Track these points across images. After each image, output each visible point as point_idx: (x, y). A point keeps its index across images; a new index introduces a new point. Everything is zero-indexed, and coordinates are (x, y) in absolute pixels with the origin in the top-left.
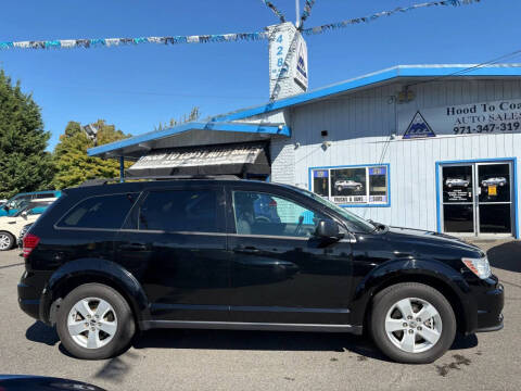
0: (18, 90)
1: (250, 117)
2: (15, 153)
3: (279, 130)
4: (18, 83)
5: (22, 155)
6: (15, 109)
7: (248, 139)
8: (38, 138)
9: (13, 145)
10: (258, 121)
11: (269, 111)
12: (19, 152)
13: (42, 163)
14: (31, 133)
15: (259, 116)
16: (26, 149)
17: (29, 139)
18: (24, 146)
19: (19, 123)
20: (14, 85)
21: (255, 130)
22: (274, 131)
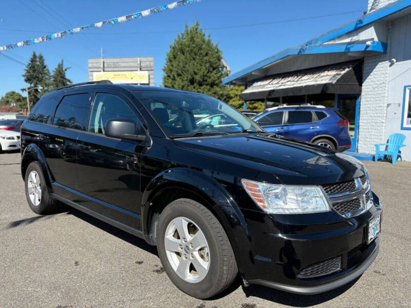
0: (209, 41)
1: (340, 37)
2: (204, 86)
3: (368, 46)
4: (209, 36)
5: (209, 87)
6: (207, 54)
7: (342, 60)
8: (219, 75)
9: (204, 81)
10: (348, 40)
11: (358, 29)
12: (206, 85)
13: (221, 92)
14: (215, 71)
15: (349, 34)
16: (212, 83)
17: (214, 76)
18: (210, 81)
19: (208, 65)
20: (206, 38)
21: (342, 49)
22: (362, 48)
